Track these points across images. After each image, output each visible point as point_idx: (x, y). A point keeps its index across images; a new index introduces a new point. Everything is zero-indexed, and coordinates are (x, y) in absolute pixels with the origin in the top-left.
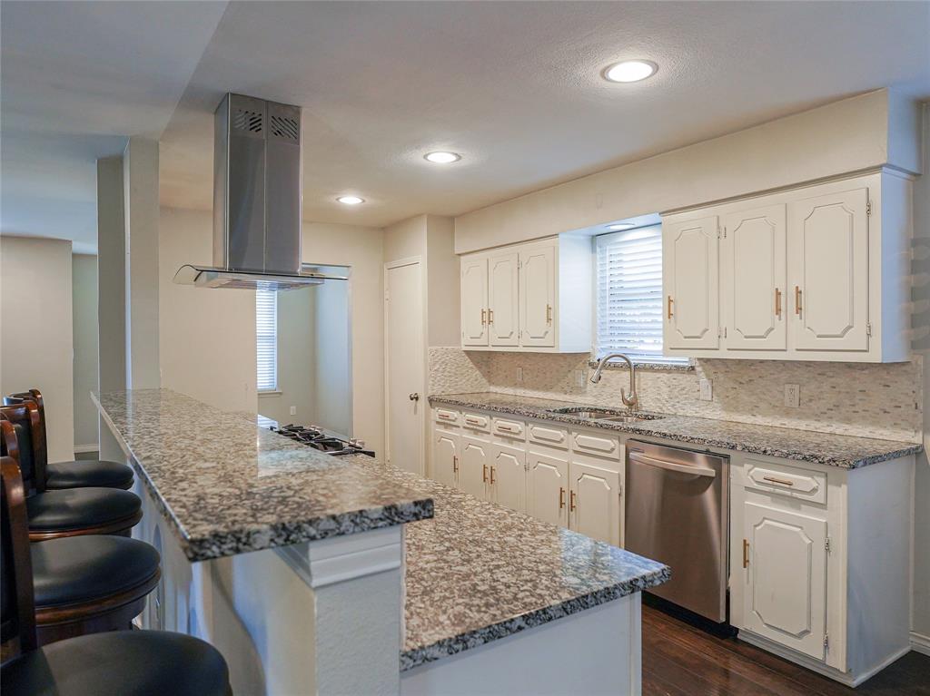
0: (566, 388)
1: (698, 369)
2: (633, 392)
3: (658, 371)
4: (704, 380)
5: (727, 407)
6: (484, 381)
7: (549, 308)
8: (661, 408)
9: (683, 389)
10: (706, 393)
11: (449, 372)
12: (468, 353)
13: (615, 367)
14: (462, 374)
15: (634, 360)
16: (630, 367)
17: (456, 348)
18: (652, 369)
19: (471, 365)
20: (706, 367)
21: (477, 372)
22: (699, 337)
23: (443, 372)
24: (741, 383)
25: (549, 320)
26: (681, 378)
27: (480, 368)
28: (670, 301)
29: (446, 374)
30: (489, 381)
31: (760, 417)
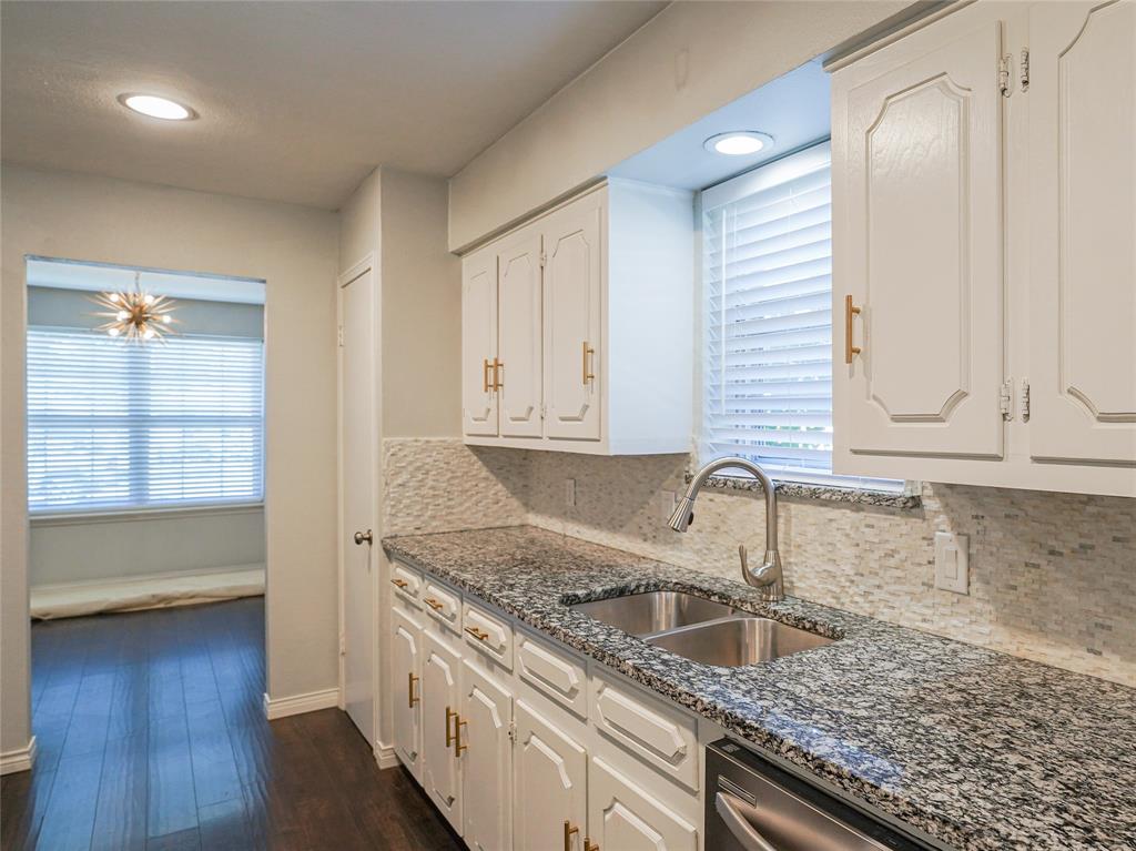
0: (647, 529)
1: (931, 504)
2: (771, 553)
3: (827, 503)
4: (946, 538)
5: (1011, 617)
6: (515, 503)
7: (588, 351)
8: (837, 598)
9: (891, 554)
10: (952, 571)
11: (433, 488)
12: (476, 449)
13: (737, 488)
14: (464, 492)
15: (774, 472)
16: (766, 491)
17: (449, 439)
18: (814, 497)
19: (485, 473)
20: (951, 500)
21: (500, 486)
22: (936, 419)
23: (419, 488)
24: (1052, 553)
25: (587, 377)
26: (887, 524)
27: (505, 480)
28: (852, 311)
29: (424, 491)
30: (526, 505)
31: (1116, 659)
